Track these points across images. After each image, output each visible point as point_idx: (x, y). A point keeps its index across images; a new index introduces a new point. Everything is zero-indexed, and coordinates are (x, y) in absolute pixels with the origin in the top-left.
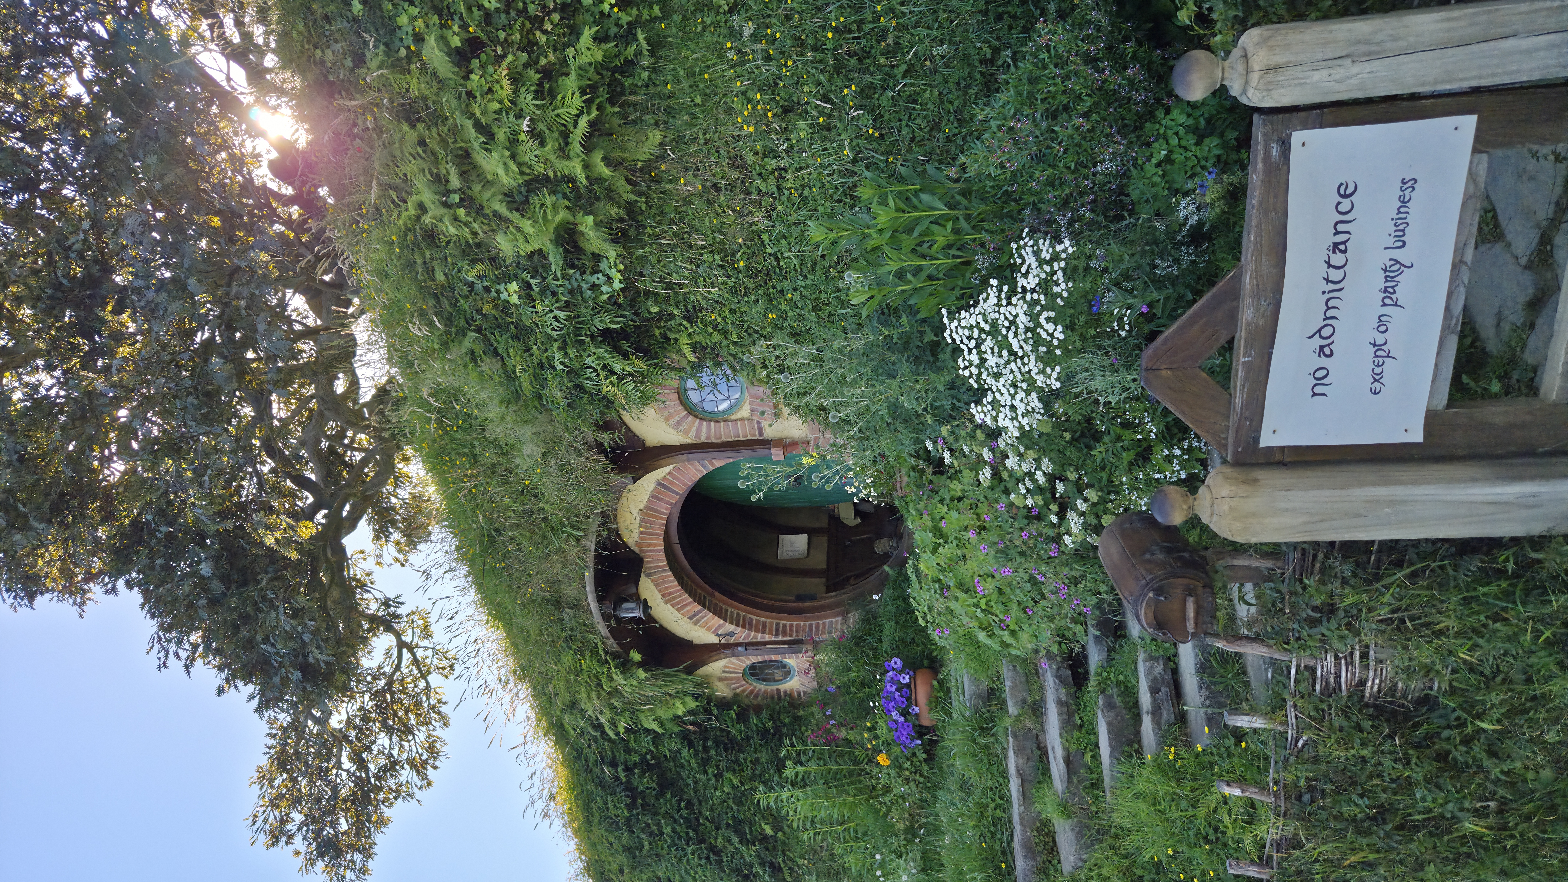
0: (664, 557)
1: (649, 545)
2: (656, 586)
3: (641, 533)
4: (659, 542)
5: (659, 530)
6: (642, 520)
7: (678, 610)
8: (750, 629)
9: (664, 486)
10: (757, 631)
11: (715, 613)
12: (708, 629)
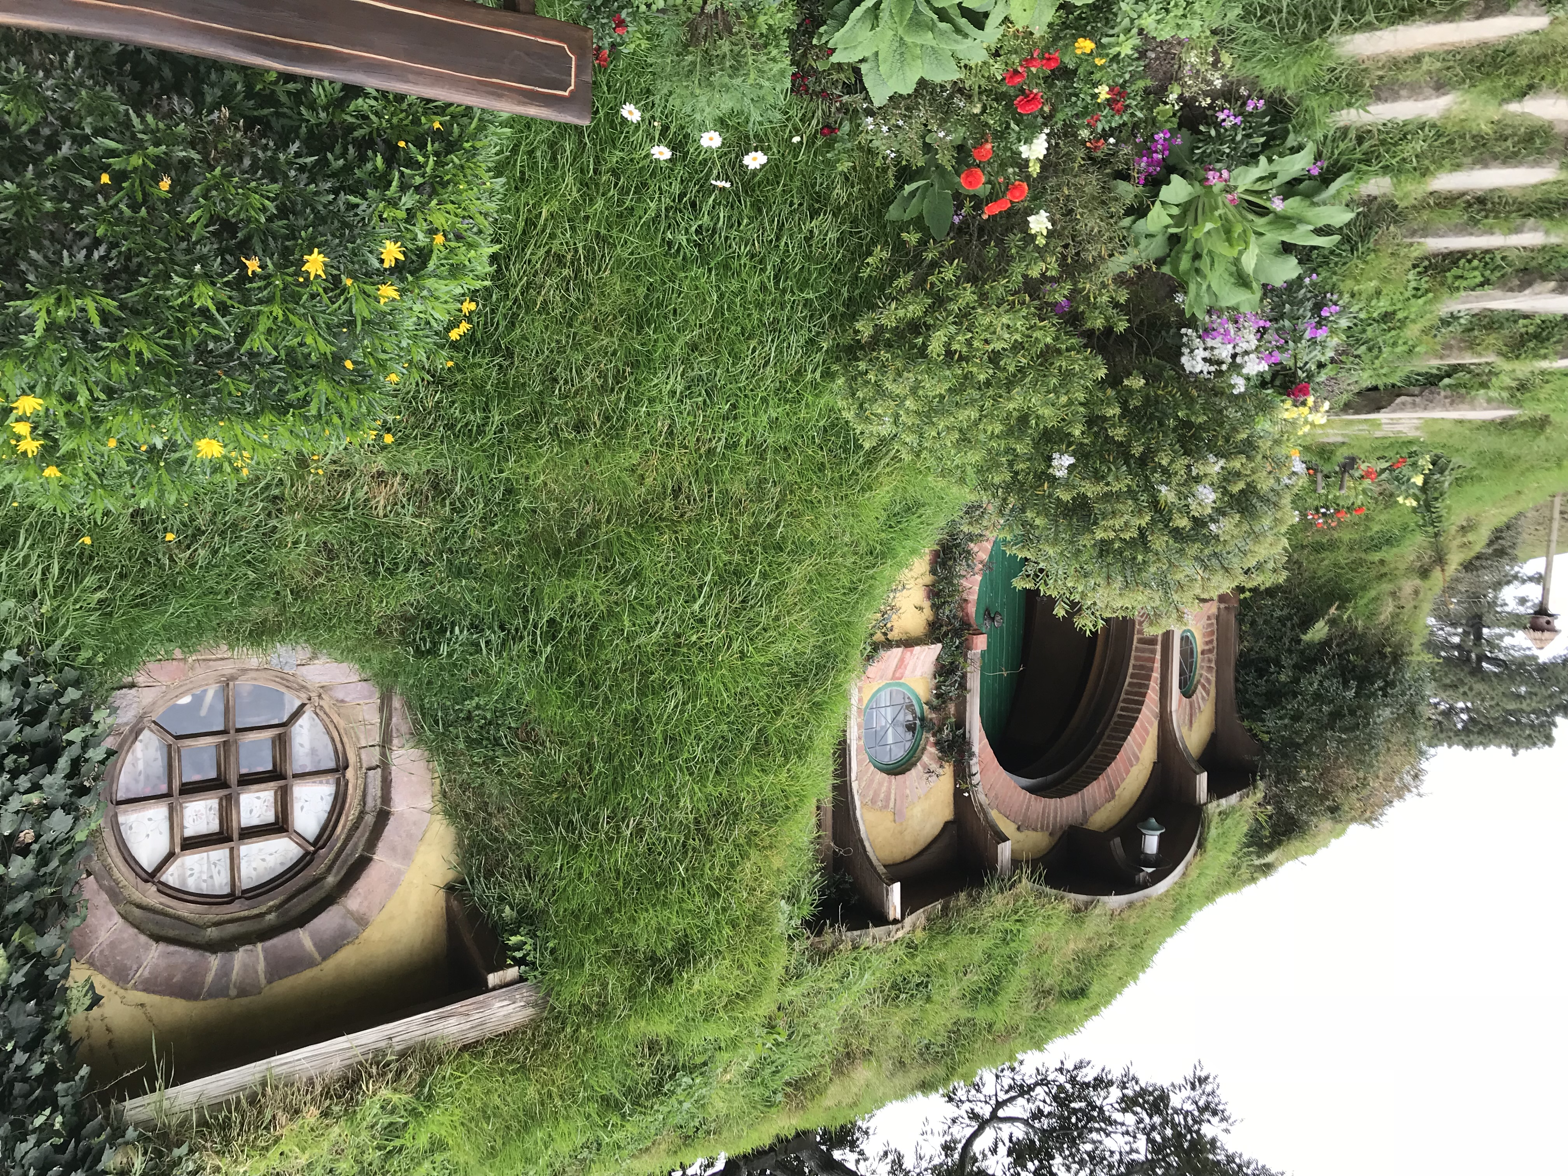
1: (1055, 817)
2: (1097, 808)
3: (1042, 829)
4: (1053, 803)
5: (1039, 804)
6: (1028, 828)
7: (1123, 779)
8: (1147, 687)
10: (1148, 678)
11: (1128, 733)
12: (1144, 741)
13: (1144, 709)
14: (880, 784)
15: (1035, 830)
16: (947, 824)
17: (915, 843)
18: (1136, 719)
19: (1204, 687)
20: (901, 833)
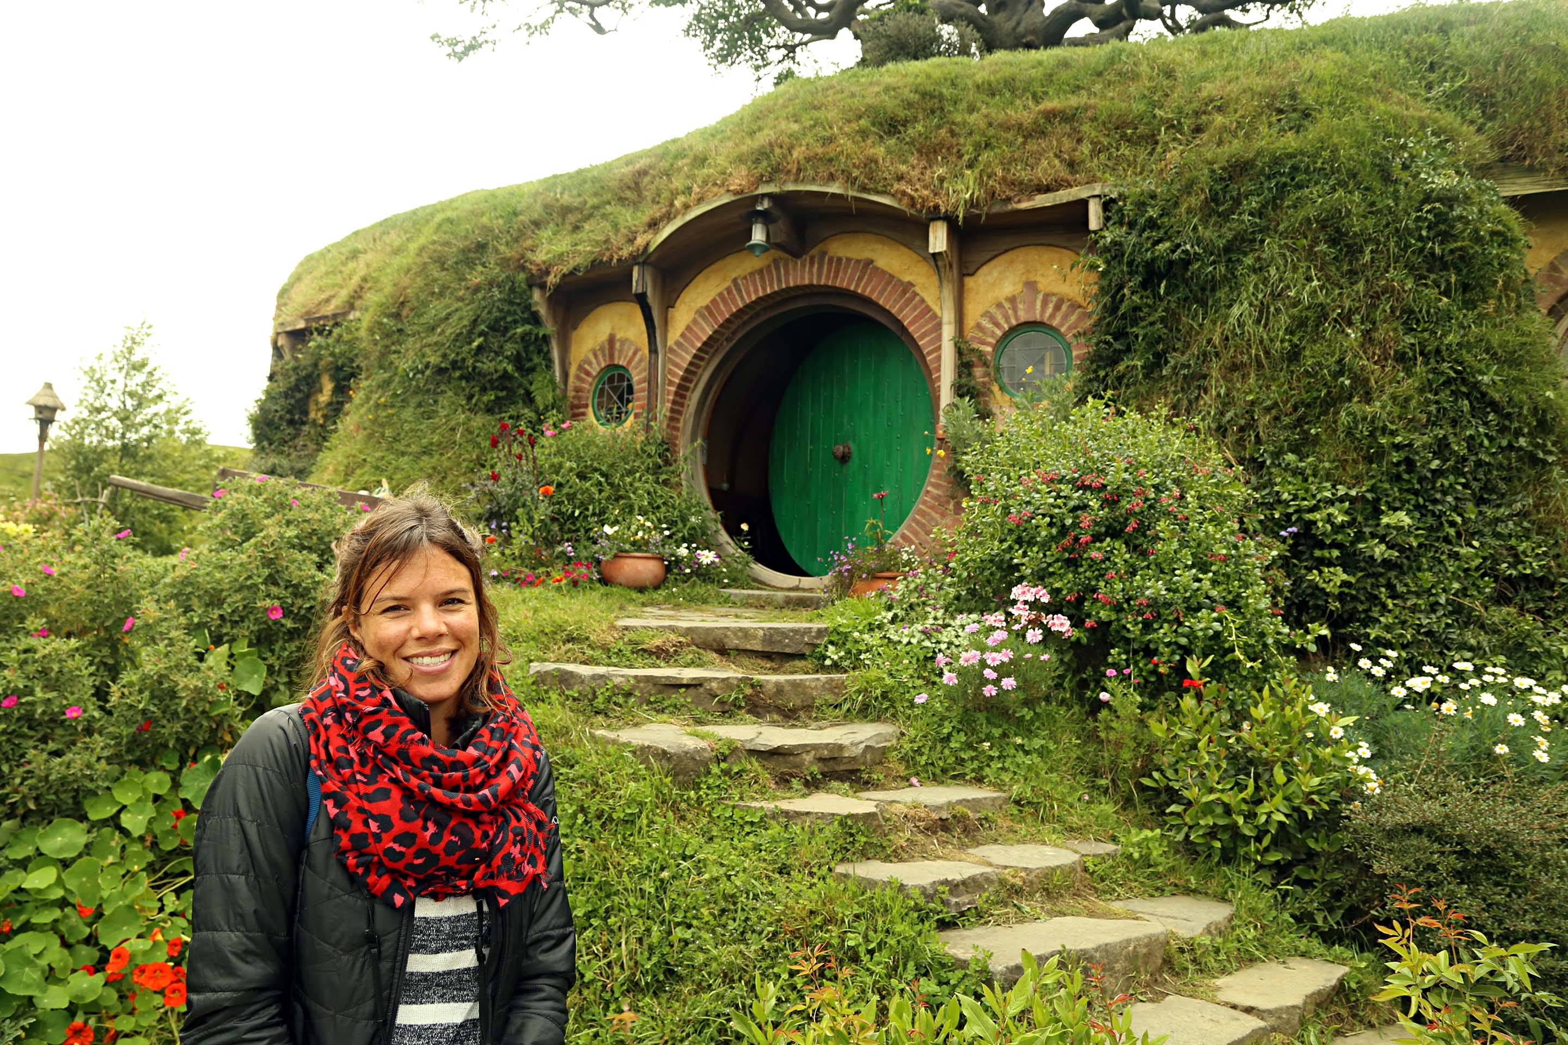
0: (799, 282)
2: (760, 272)
3: (840, 260)
5: (844, 281)
6: (858, 261)
7: (721, 295)
9: (904, 292)
10: (680, 386)
11: (710, 338)
12: (688, 328)
13: (689, 358)
14: (1052, 316)
15: (849, 260)
16: (972, 275)
17: (1012, 262)
18: (700, 350)
19: (588, 373)
20: (1028, 271)
